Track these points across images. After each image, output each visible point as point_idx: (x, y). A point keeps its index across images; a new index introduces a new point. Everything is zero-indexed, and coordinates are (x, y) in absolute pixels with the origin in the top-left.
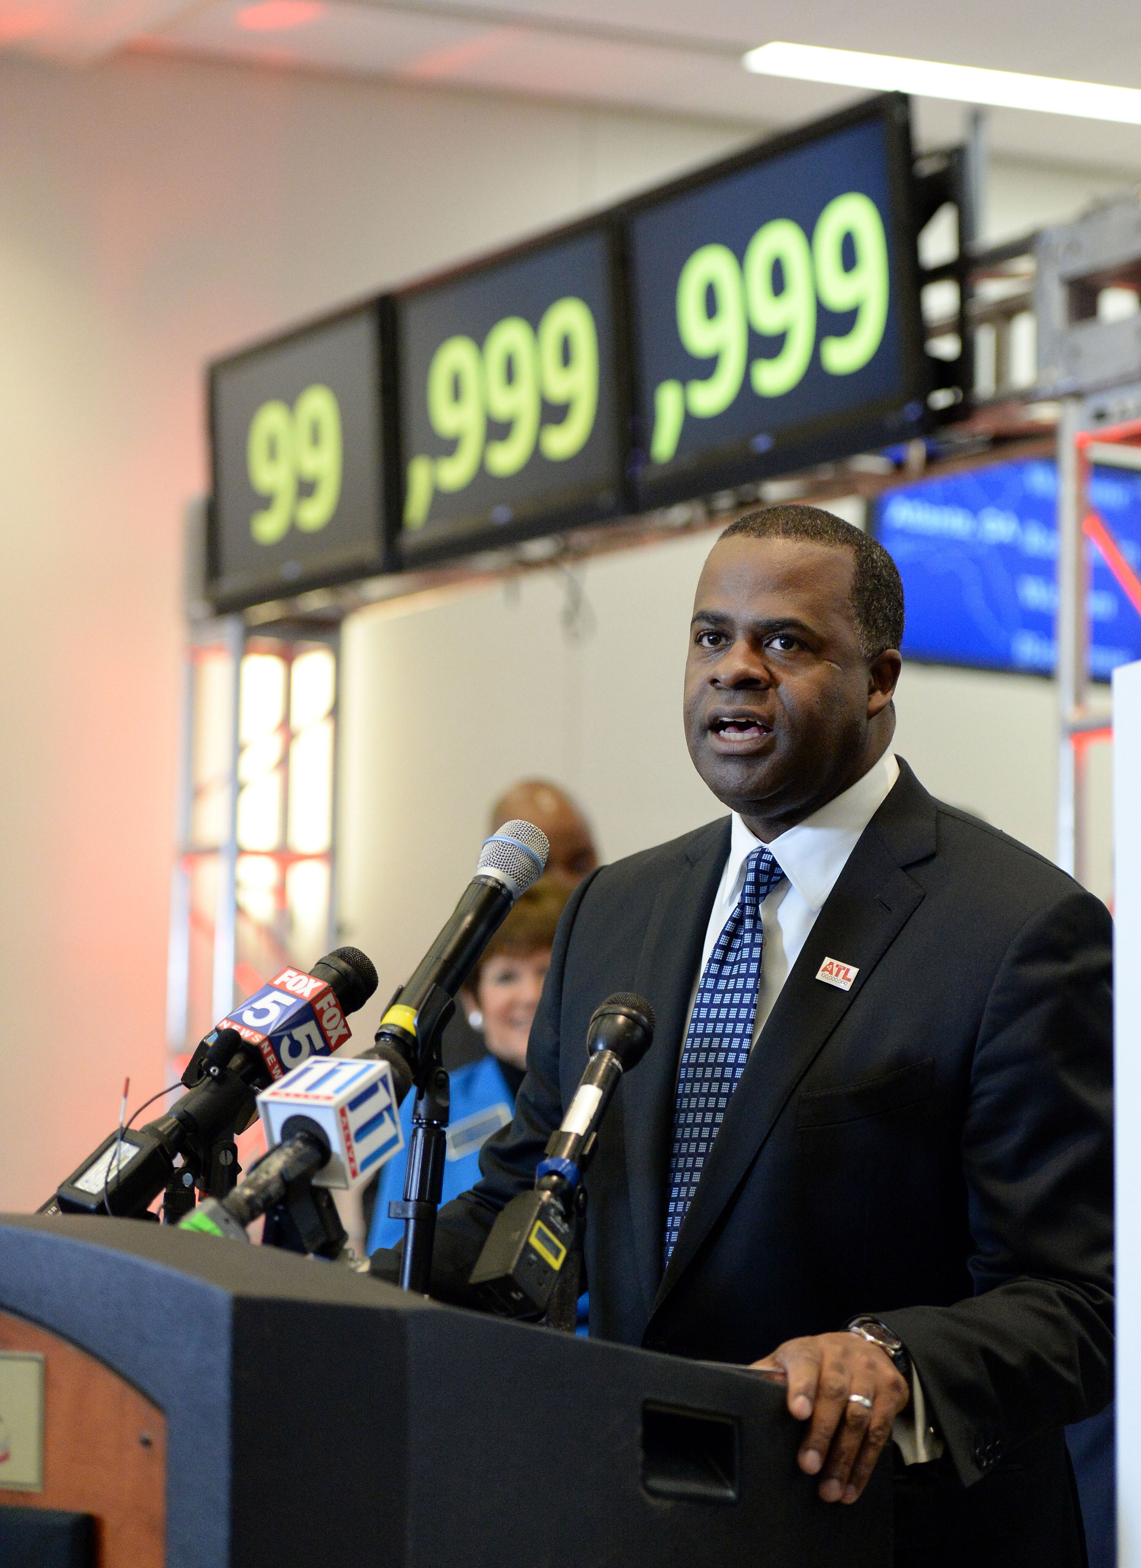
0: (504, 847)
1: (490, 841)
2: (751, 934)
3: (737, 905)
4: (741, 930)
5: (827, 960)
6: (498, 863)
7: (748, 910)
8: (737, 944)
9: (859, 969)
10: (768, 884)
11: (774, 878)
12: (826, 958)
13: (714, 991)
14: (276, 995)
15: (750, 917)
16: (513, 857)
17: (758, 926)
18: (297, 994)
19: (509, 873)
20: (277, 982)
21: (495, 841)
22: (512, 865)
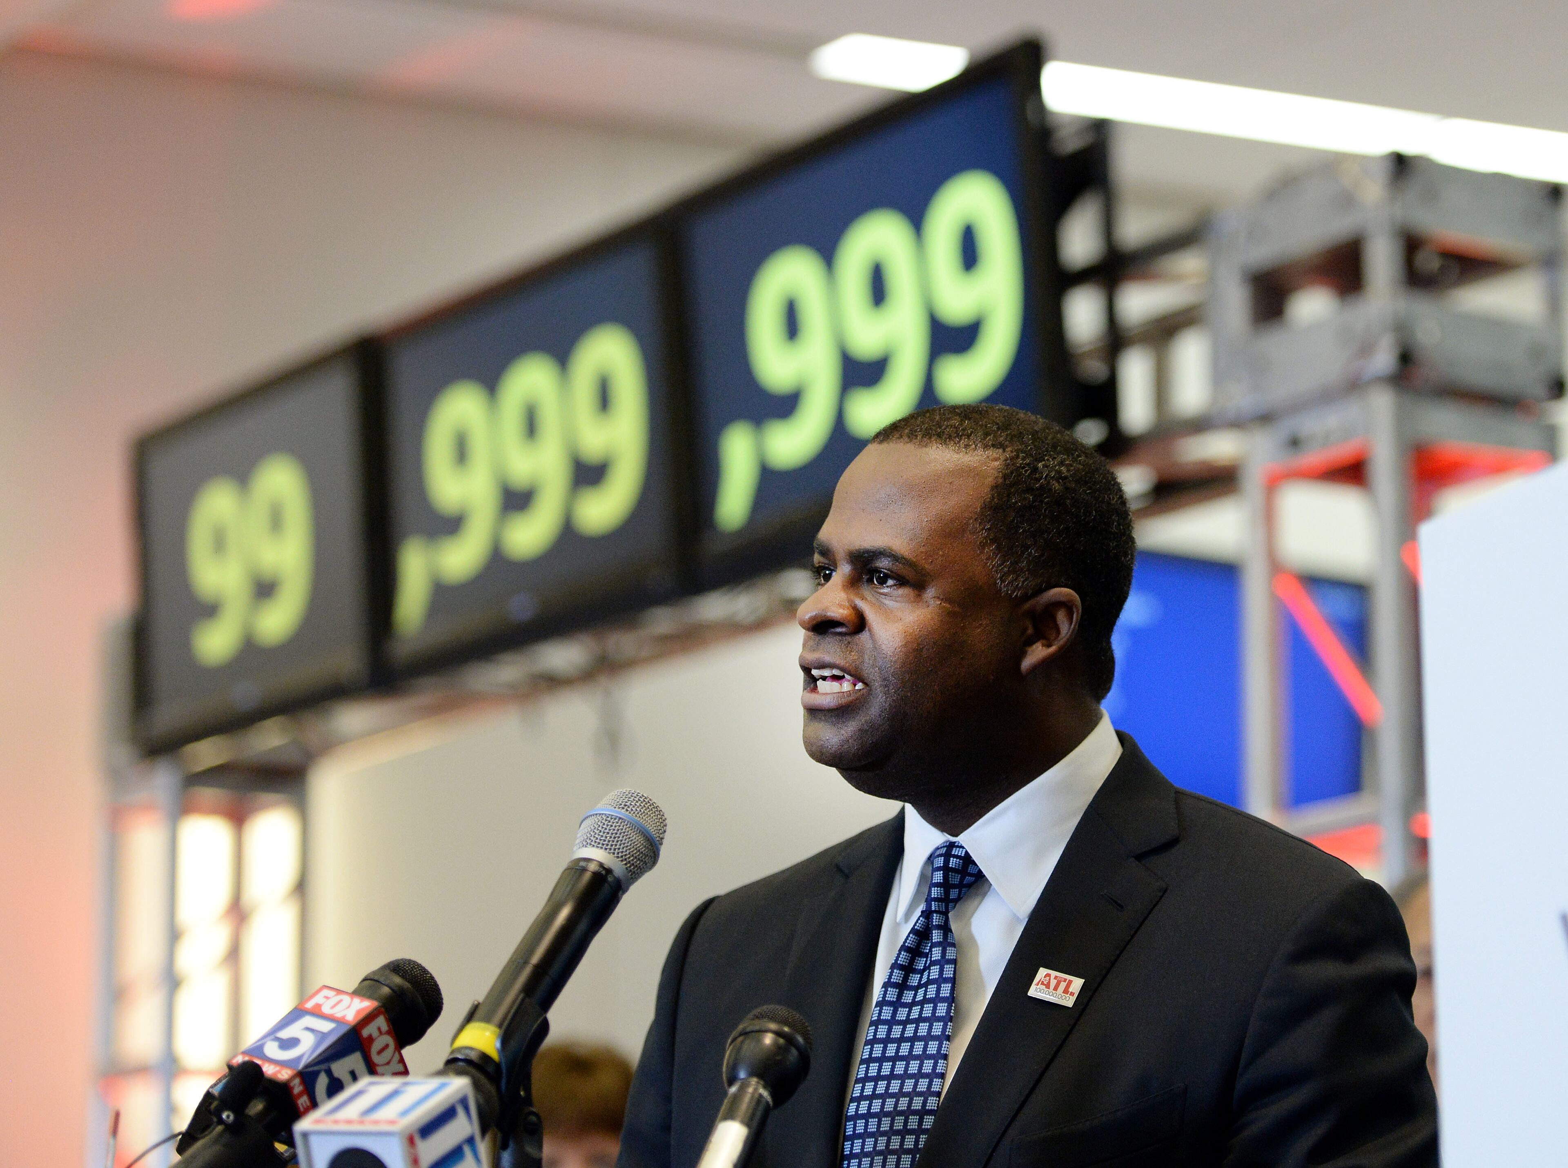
0: (609, 822)
1: (589, 816)
2: (940, 948)
3: (920, 914)
4: (926, 946)
5: (1042, 972)
6: (602, 842)
7: (936, 919)
8: (920, 964)
9: (1084, 980)
10: (960, 886)
11: (968, 879)
12: (1041, 968)
13: (892, 1022)
14: (309, 1021)
15: (938, 927)
16: (620, 834)
17: (949, 938)
18: (338, 1018)
19: (616, 855)
20: (309, 1005)
21: (596, 814)
22: (620, 845)
